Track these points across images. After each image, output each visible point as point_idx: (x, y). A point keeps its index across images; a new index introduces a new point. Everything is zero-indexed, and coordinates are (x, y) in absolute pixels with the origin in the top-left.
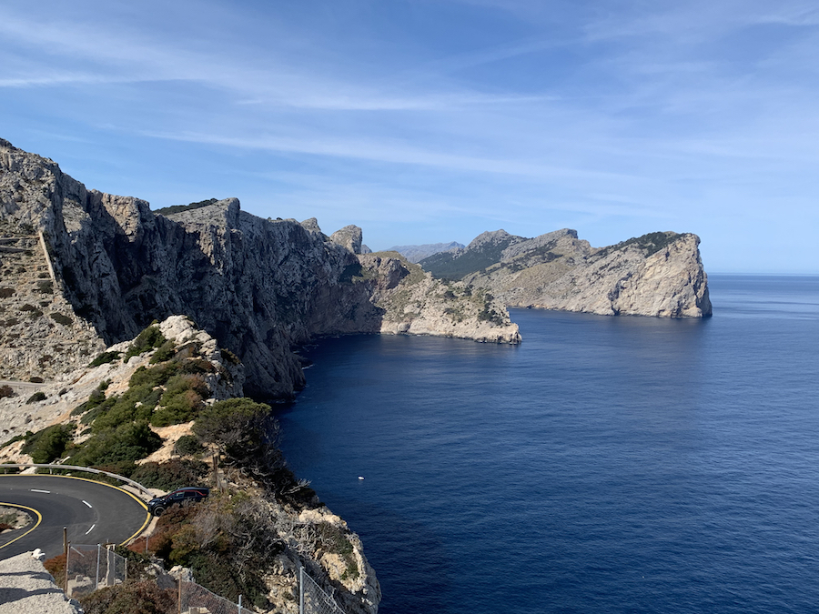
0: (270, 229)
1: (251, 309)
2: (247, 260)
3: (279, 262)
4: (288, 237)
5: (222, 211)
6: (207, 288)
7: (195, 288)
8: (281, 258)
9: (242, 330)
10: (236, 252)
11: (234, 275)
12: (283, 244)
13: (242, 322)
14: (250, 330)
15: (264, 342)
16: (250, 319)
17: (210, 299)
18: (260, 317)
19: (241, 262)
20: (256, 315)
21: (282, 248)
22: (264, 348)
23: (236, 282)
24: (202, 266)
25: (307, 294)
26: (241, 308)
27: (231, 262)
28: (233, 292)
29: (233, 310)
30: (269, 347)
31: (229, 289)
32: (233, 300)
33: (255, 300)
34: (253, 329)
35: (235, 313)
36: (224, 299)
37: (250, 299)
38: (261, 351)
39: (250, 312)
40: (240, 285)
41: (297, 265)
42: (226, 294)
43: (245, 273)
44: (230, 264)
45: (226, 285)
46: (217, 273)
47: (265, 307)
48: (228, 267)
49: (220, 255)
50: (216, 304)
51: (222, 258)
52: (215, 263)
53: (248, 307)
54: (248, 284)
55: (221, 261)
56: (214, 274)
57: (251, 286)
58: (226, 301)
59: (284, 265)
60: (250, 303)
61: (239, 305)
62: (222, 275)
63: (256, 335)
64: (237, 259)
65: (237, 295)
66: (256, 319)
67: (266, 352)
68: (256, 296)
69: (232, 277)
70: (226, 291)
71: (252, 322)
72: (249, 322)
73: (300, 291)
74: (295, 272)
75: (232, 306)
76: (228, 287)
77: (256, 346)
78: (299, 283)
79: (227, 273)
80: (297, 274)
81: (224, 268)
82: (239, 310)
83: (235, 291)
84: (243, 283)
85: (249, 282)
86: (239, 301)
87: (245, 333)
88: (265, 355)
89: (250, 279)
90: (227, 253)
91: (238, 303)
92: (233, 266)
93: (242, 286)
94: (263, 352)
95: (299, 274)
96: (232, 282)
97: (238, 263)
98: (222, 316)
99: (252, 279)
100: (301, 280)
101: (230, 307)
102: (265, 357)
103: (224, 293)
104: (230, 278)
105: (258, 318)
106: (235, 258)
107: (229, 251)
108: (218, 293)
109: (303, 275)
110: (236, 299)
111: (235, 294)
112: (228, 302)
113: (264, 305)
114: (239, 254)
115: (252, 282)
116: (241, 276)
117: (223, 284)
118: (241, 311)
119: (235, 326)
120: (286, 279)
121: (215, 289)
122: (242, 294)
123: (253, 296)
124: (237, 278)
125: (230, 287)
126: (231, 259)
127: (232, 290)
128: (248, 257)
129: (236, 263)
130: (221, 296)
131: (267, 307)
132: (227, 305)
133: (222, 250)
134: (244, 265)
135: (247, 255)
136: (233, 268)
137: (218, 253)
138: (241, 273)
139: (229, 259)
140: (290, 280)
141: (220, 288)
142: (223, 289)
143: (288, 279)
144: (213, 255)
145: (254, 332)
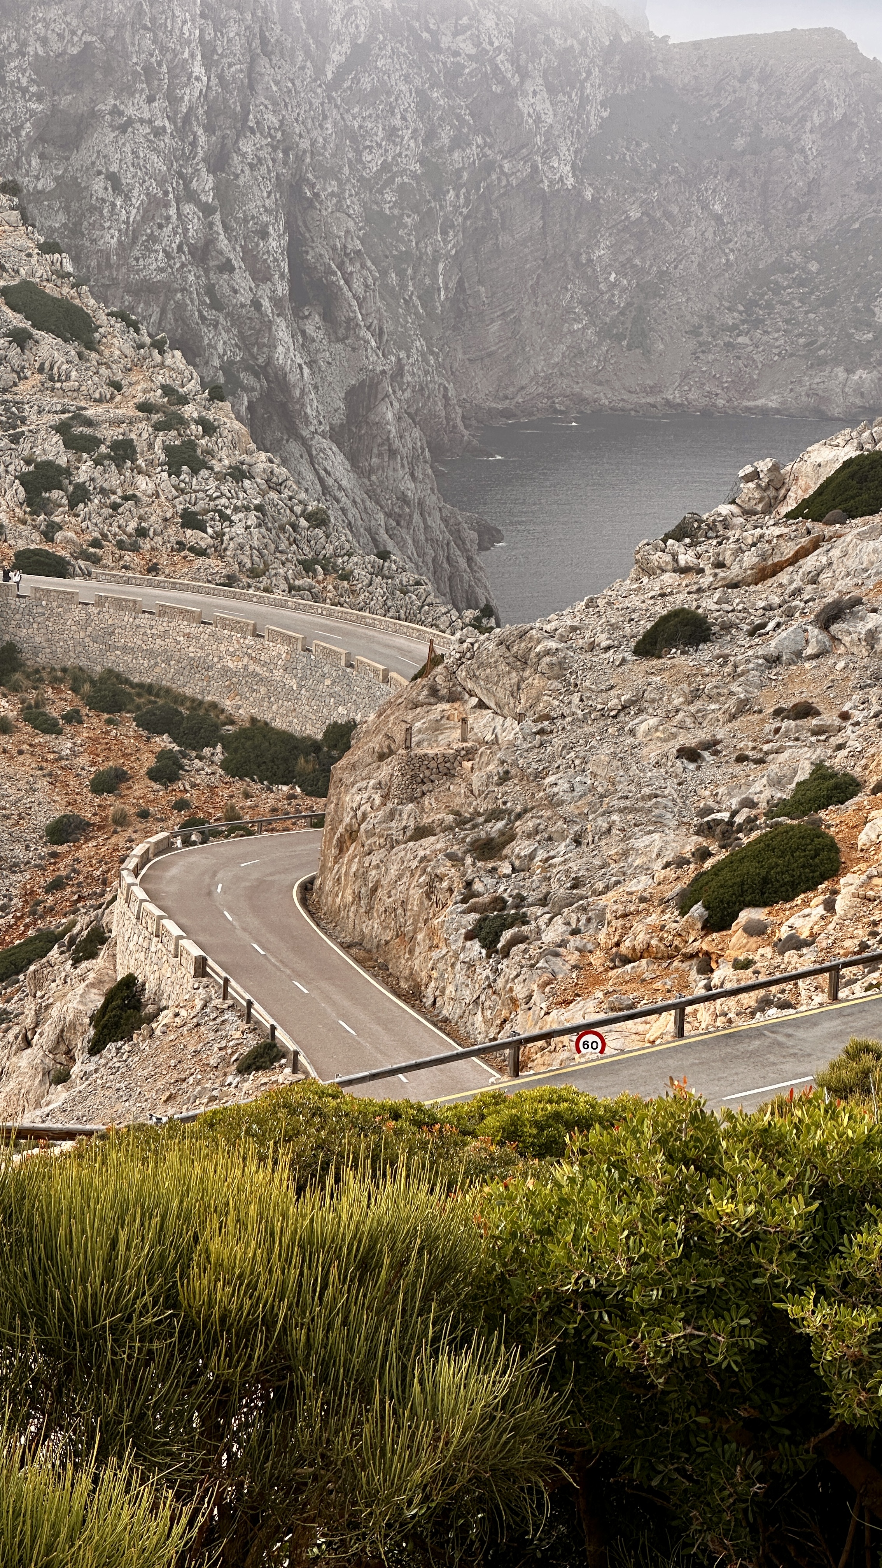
1: (282, 289)
6: (98, 185)
7: (46, 184)
9: (246, 378)
10: (220, 26)
11: (209, 129)
13: (245, 343)
15: (336, 435)
16: (282, 332)
17: (111, 239)
18: (313, 326)
19: (236, 71)
20: (299, 316)
23: (221, 162)
24: (76, 86)
25: (448, 224)
26: (242, 280)
27: (198, 69)
28: (207, 210)
29: (210, 290)
30: (353, 459)
31: (191, 196)
32: (209, 243)
33: (296, 248)
34: (293, 378)
35: (217, 305)
36: (169, 238)
37: (276, 243)
38: (323, 473)
39: (277, 302)
40: (237, 176)
41: (404, 88)
42: (179, 214)
43: (257, 123)
44: (198, 79)
45: (181, 175)
46: (142, 121)
47: (342, 282)
48: (189, 95)
49: (155, 35)
50: (137, 259)
51: (164, 49)
52: (135, 73)
53: (268, 278)
54: (269, 172)
55: (160, 64)
56: (130, 122)
57: (279, 184)
58: (180, 249)
59: (350, 88)
60: (276, 260)
61: (232, 269)
62: (158, 132)
63: (303, 405)
64: (222, 56)
65: (223, 223)
66: (303, 333)
67: (344, 483)
68: (303, 229)
69: (202, 140)
70: (178, 201)
71: (288, 349)
72: (276, 347)
73: (415, 209)
74: (397, 122)
75: (207, 271)
76: (187, 186)
77: (306, 456)
78: (414, 176)
79: (186, 120)
80: (407, 134)
81: (173, 100)
82: (236, 292)
83: (216, 202)
84: (246, 168)
85: (270, 164)
86: (234, 249)
87: (256, 394)
88: (340, 495)
89: (275, 149)
90: (185, 28)
91: (229, 260)
92: (208, 87)
93: (241, 181)
94: (330, 481)
95: (415, 131)
96: (203, 160)
97: (228, 75)
98: (163, 312)
99: (286, 153)
100: (423, 161)
101: (197, 278)
102: (338, 501)
103: (172, 211)
104: (194, 144)
105: (310, 329)
106: (214, 51)
107: (193, 20)
108: (146, 211)
109: (431, 135)
110: (223, 243)
111: (218, 216)
112: (190, 253)
113: (335, 274)
114: (231, 35)
115: (285, 164)
116: (238, 136)
117: (169, 169)
118: (244, 297)
119: (216, 363)
120: (359, 153)
121: (135, 193)
122: (246, 220)
123: (290, 227)
124: (223, 145)
125: (194, 184)
126: (199, 57)
127: (204, 199)
128: (270, 48)
129: (221, 77)
130: (160, 226)
131: (347, 282)
132: (183, 265)
133: (163, 12)
134: (251, 87)
135: (264, 41)
136: (206, 96)
137: (145, 27)
138: (239, 125)
139: (192, 55)
140: (373, 161)
141: (155, 190)
142: (166, 193)
143: (367, 157)
144: (127, 35)
145: (297, 393)
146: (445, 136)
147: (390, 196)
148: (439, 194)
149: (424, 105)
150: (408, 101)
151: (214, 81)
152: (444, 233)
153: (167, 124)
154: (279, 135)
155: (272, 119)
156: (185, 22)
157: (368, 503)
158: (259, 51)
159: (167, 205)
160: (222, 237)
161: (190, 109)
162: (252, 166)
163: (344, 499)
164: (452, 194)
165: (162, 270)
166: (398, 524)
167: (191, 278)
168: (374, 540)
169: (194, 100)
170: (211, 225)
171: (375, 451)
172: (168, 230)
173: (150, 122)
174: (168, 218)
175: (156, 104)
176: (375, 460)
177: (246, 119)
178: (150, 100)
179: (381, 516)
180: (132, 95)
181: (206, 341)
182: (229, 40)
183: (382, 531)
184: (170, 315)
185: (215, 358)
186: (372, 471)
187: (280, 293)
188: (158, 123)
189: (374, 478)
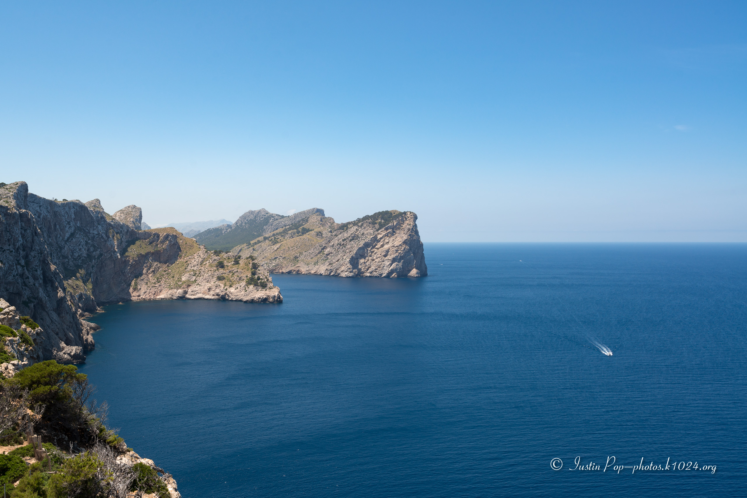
0: (56, 209)
2: (36, 238)
3: (66, 238)
4: (73, 216)
5: (11, 193)
8: (67, 235)
9: (33, 300)
10: (25, 230)
11: (24, 250)
12: (69, 223)
13: (32, 293)
14: (41, 300)
16: (41, 290)
18: (49, 288)
19: (30, 239)
20: (45, 286)
21: (68, 226)
22: (54, 316)
23: (26, 257)
25: (93, 267)
26: (31, 280)
27: (20, 239)
28: (23, 266)
29: (24, 282)
30: (59, 315)
31: (19, 264)
32: (23, 274)
33: (44, 274)
34: (43, 299)
35: (26, 285)
36: (14, 273)
37: (39, 272)
38: (51, 318)
39: (40, 284)
40: (30, 260)
41: (82, 241)
42: (17, 268)
43: (35, 249)
44: (20, 241)
45: (17, 260)
46: (7, 250)
47: (54, 279)
48: (18, 244)
49: (10, 233)
50: (7, 277)
51: (12, 235)
52: (5, 240)
53: (38, 279)
54: (37, 258)
55: (11, 238)
56: (5, 250)
57: (40, 260)
58: (17, 275)
59: (70, 241)
60: (39, 275)
61: (29, 278)
62: (12, 251)
63: (46, 305)
64: (26, 236)
65: (27, 269)
66: (47, 290)
67: (57, 320)
68: (46, 269)
69: (21, 252)
70: (16, 265)
71: (42, 293)
72: (39, 293)
73: (86, 264)
74: (81, 247)
75: (23, 279)
76: (18, 262)
77: (47, 314)
78: (85, 257)
79: (18, 249)
80: (83, 249)
81: (14, 245)
82: (30, 282)
83: (25, 265)
84: (32, 258)
85: (38, 257)
86: (30, 274)
87: (35, 303)
88: (55, 322)
89: (38, 254)
90: (17, 231)
91: (28, 276)
92: (23, 242)
93: (31, 260)
94: (53, 320)
95: (85, 249)
96: (22, 257)
97: (27, 240)
98: (13, 288)
99: (41, 254)
100: (87, 255)
101: (21, 280)
102: (55, 324)
103: (15, 267)
104: (19, 254)
105: (48, 289)
106: (24, 235)
107: (19, 229)
108: (9, 268)
109: (88, 250)
110: (27, 272)
111: (25, 268)
112: (20, 276)
113: (53, 278)
114: (28, 232)
115: (41, 257)
116: (30, 252)
117: (14, 259)
118: (32, 283)
119: (26, 297)
120: (73, 253)
121: (6, 264)
122: (32, 268)
123: (42, 269)
124: (27, 254)
125: (20, 262)
126: (21, 236)
127: (22, 264)
128: (37, 234)
129: (26, 240)
130: (12, 270)
131: (56, 279)
132: (18, 278)
133: (12, 228)
134: (33, 242)
135: (36, 233)
136: (23, 244)
137: (8, 232)
138: (30, 249)
139: (19, 236)
140: (76, 255)
141: (10, 263)
142: (13, 264)
143: (75, 254)
144: (4, 233)
145: (44, 302)
146: (92, 249)
147: (80, 261)
148: (91, 261)
149: (87, 243)
150: (83, 243)
151: (24, 241)
152: (92, 268)
153: (13, 250)
154: (40, 251)
155: (38, 248)
156: (17, 230)
157: (62, 324)
158: (34, 235)
159: (13, 266)
160: (26, 272)
161: (18, 247)
162: (34, 257)
163: (57, 323)
164: (94, 261)
165: (13, 279)
166: (69, 327)
167: (20, 280)
168: (64, 331)
169: (19, 245)
170: (24, 270)
171: (63, 313)
172: (14, 271)
173: (9, 250)
174: (14, 269)
175: (10, 246)
176: (63, 315)
177: (32, 248)
178: (9, 245)
179: (65, 326)
180: (5, 244)
181: (23, 293)
182: (28, 233)
183: (66, 329)
184: (15, 288)
185: (26, 296)
186: (63, 317)
187: (40, 282)
188: (11, 250)
189: (63, 318)
